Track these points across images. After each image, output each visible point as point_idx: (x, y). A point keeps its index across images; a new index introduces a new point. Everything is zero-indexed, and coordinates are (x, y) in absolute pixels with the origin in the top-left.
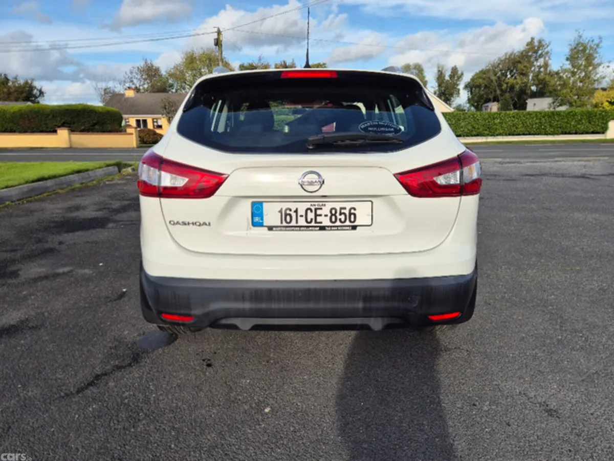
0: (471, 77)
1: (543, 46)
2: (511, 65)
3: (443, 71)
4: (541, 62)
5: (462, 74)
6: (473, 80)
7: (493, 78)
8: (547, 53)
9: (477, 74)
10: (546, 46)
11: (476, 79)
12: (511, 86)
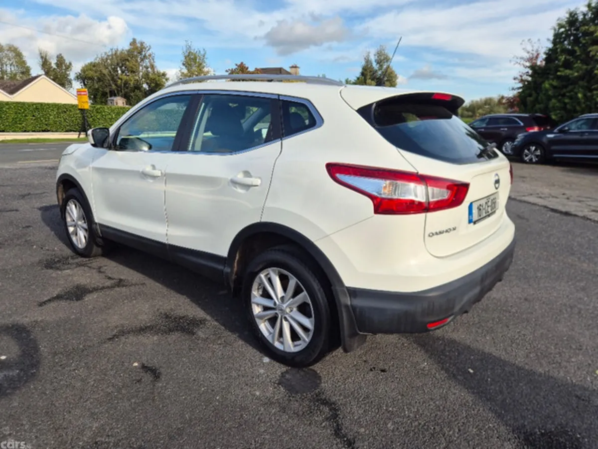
0: (81, 68)
1: (145, 49)
2: (119, 61)
3: (47, 58)
4: (147, 62)
5: (70, 64)
6: (83, 70)
7: (105, 72)
8: (150, 55)
9: (86, 66)
10: (147, 49)
11: (87, 70)
12: (125, 81)
